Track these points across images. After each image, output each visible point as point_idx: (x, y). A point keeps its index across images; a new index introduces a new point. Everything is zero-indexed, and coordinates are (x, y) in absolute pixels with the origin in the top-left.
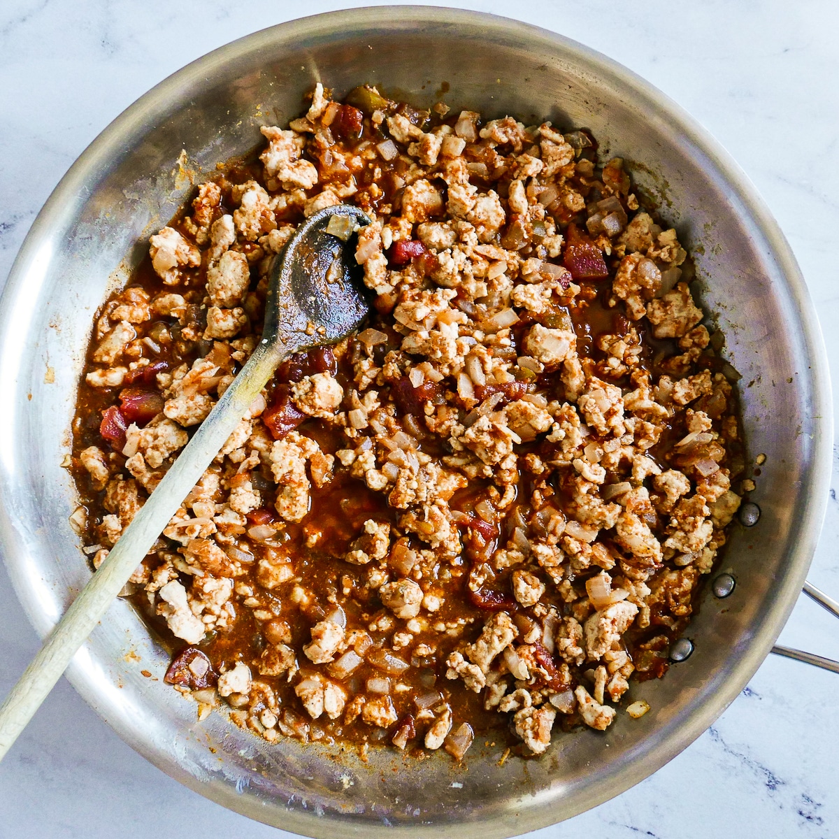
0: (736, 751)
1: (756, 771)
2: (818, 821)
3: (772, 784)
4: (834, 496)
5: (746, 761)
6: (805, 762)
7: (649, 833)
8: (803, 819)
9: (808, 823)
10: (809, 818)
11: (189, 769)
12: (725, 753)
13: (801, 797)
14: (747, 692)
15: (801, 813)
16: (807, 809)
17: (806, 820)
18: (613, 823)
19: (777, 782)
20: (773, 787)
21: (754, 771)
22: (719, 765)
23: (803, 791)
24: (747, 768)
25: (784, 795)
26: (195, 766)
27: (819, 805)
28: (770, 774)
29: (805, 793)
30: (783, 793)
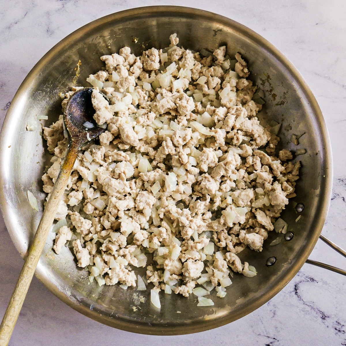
0: (308, 304)
1: (317, 312)
2: (343, 332)
3: (324, 317)
4: (344, 200)
5: (312, 308)
6: (337, 308)
7: (274, 338)
8: (337, 331)
9: (339, 333)
10: (339, 331)
11: (72, 300)
12: (304, 305)
13: (335, 323)
14: (312, 280)
15: (336, 329)
16: (338, 327)
17: (338, 332)
18: (259, 335)
19: (326, 317)
20: (324, 319)
21: (316, 312)
22: (301, 310)
23: (336, 320)
24: (313, 311)
25: (329, 322)
26: (74, 299)
27: (343, 325)
28: (323, 313)
29: (337, 321)
30: (328, 321)
